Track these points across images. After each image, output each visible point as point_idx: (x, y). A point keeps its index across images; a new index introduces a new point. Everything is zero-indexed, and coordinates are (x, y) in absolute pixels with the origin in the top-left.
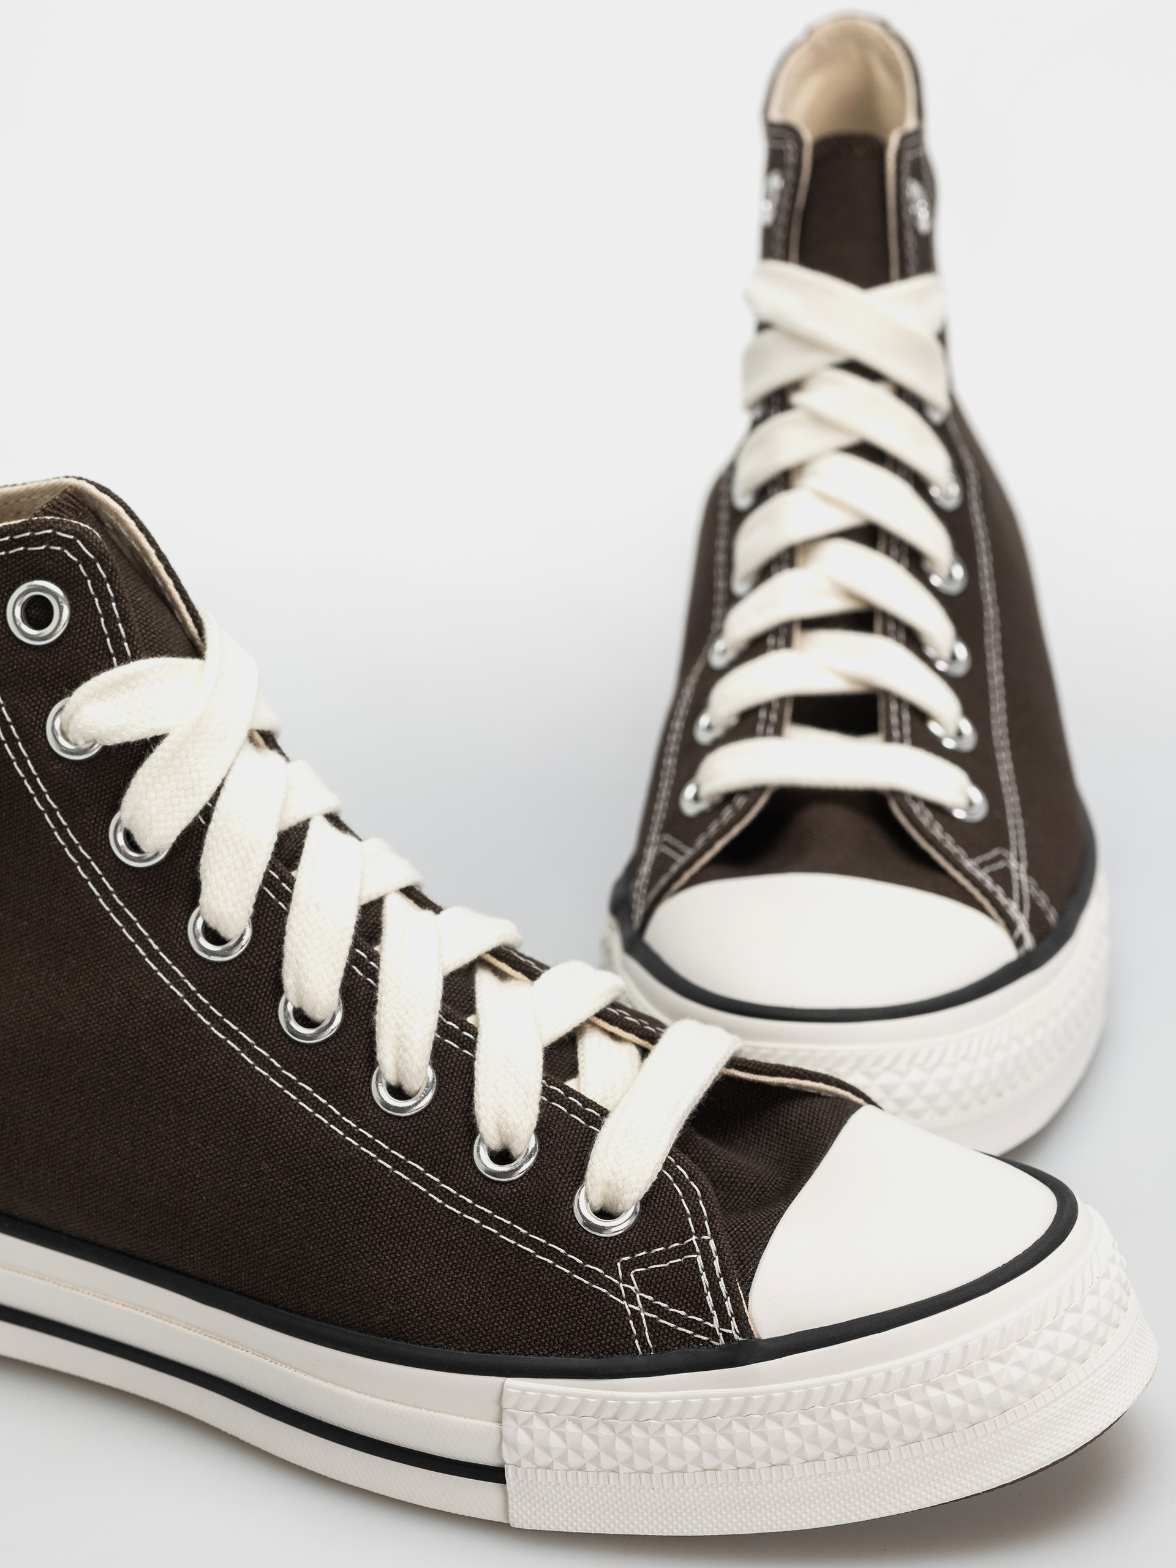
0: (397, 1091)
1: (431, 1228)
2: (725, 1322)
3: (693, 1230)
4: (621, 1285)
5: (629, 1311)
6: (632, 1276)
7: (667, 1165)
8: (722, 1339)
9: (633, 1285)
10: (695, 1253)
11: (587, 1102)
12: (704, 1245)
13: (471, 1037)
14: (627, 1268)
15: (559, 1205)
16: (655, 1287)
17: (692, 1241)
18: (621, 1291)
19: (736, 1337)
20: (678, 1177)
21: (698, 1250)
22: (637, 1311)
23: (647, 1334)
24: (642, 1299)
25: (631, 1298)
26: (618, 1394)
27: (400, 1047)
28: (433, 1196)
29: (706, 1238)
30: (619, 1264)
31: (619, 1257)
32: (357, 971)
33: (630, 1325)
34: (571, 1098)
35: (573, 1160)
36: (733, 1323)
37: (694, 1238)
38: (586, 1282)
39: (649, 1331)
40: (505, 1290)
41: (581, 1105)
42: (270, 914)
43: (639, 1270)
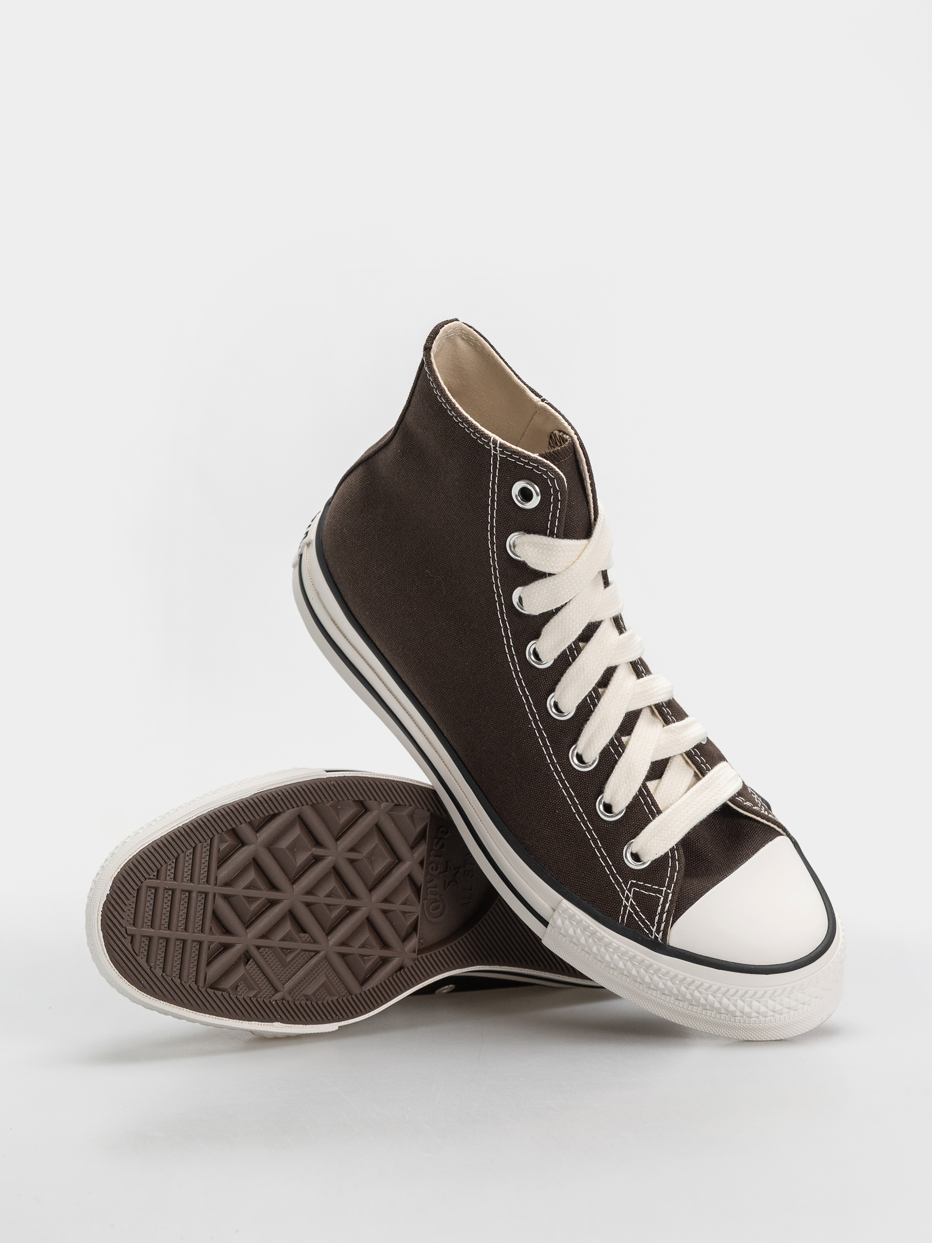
0: (580, 758)
1: (565, 820)
2: (658, 931)
3: (666, 885)
4: (626, 891)
5: (624, 904)
6: (632, 890)
7: (672, 850)
8: (654, 936)
9: (631, 894)
10: (662, 895)
11: (654, 803)
12: (667, 894)
13: (621, 751)
14: (632, 885)
15: (619, 844)
16: (639, 900)
17: (663, 890)
18: (625, 894)
19: (659, 939)
20: (673, 857)
21: (663, 895)
22: (626, 905)
23: (626, 916)
24: (631, 902)
25: (627, 899)
26: (603, 933)
27: (588, 744)
28: (572, 808)
29: (670, 892)
30: (630, 882)
31: (632, 879)
32: (588, 700)
33: (621, 909)
34: (648, 798)
35: (634, 828)
36: (661, 934)
37: (665, 888)
38: (614, 882)
39: (627, 916)
40: (581, 864)
41: (651, 803)
42: (564, 660)
43: (636, 889)
